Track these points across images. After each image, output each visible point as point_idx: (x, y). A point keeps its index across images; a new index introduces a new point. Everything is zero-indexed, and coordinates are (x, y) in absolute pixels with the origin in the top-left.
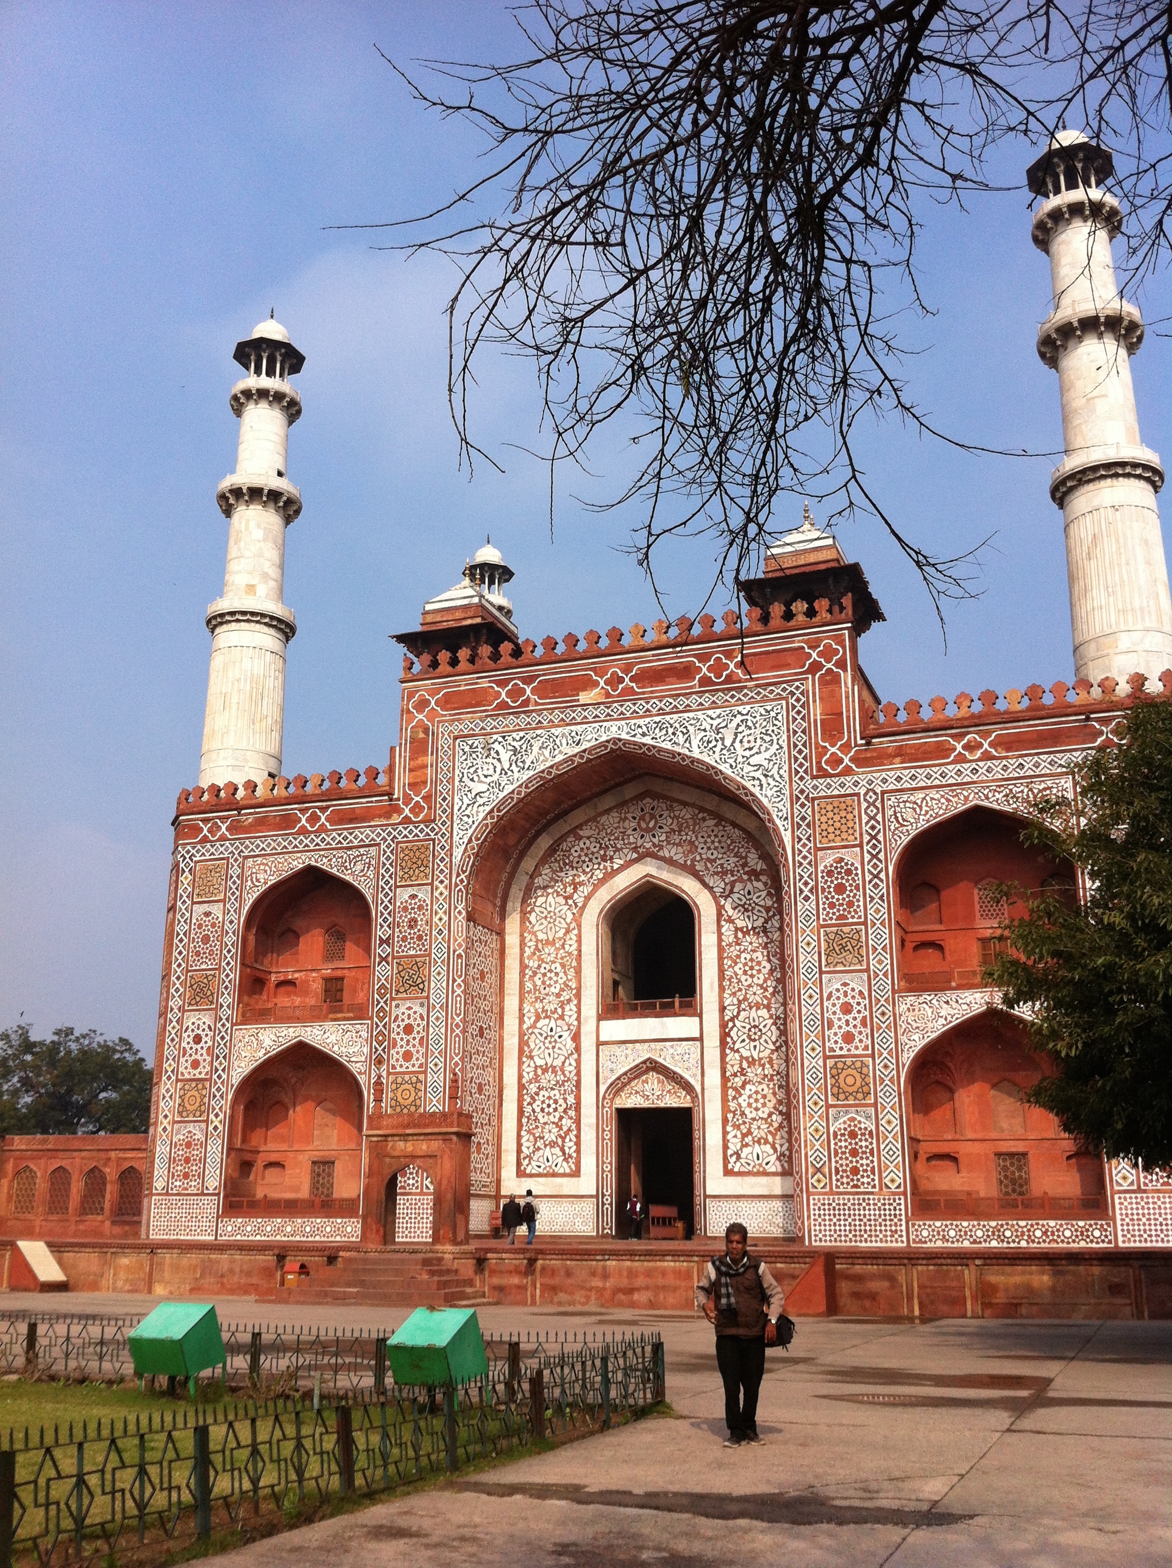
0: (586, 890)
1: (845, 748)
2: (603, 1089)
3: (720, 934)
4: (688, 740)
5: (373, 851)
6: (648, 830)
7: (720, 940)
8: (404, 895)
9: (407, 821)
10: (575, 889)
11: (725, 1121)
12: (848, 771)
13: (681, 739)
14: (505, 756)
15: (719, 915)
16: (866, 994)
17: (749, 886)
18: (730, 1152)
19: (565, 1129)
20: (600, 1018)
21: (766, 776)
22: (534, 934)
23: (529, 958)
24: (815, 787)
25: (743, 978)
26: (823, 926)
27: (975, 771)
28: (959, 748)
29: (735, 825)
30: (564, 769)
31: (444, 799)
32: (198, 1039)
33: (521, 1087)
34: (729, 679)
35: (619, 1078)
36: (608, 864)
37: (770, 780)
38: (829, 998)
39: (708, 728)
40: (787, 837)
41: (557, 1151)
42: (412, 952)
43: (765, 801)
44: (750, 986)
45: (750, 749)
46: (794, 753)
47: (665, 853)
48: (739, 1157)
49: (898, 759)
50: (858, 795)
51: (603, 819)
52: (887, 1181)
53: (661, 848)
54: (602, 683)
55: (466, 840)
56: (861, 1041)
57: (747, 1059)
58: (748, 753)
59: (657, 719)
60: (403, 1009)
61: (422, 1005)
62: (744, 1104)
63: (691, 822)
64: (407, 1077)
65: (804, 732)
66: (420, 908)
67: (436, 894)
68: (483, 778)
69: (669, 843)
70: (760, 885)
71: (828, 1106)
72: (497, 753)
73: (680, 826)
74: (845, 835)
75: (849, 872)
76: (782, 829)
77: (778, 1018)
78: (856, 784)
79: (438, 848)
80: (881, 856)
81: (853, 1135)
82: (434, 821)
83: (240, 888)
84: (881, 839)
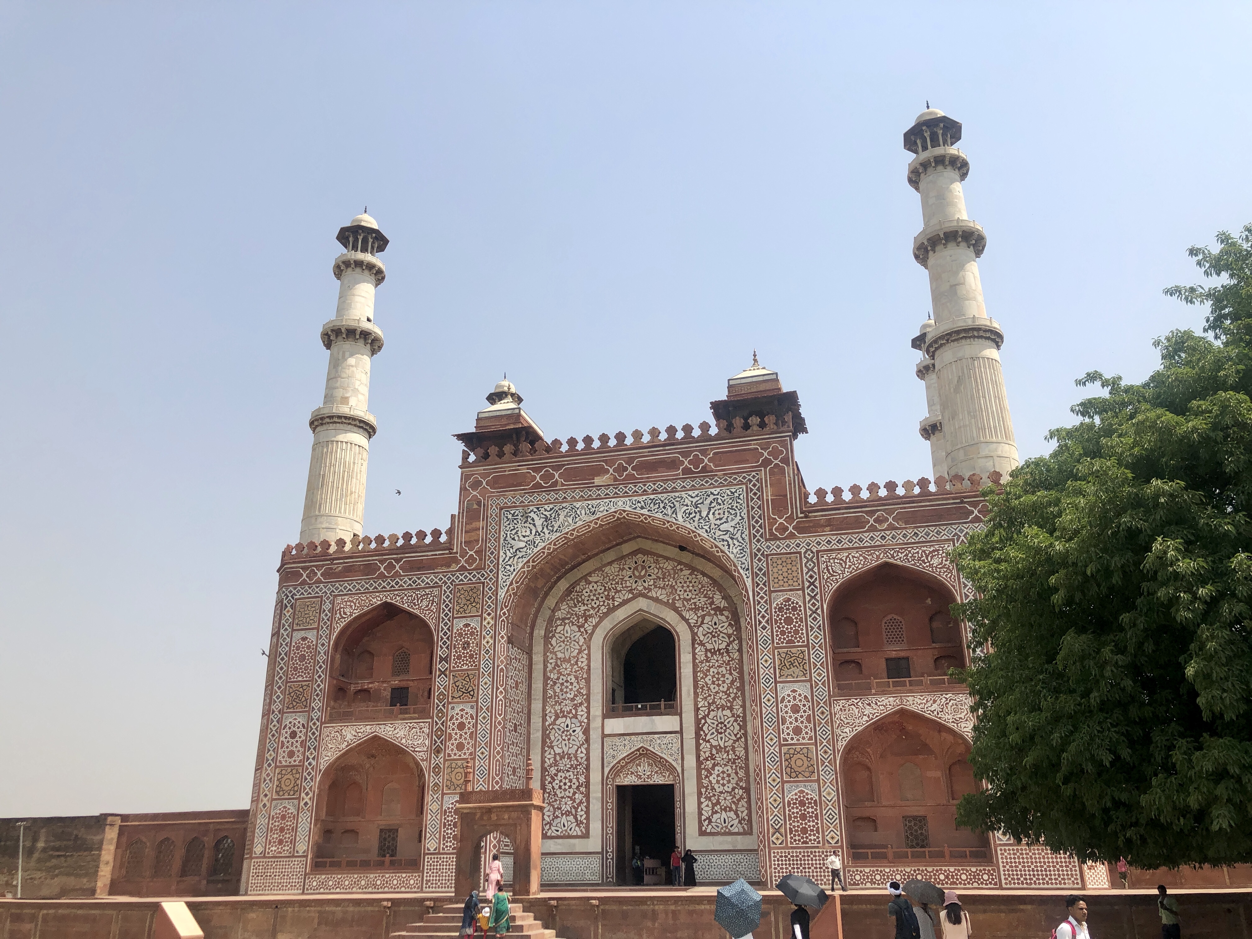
0: (594, 621)
1: (790, 519)
2: (607, 770)
3: (694, 654)
4: (675, 512)
5: (436, 592)
6: (640, 577)
7: (694, 658)
8: (459, 624)
9: (463, 568)
10: (586, 621)
11: (700, 794)
12: (792, 536)
13: (670, 512)
14: (539, 522)
15: (694, 641)
16: (809, 698)
17: (715, 619)
18: (703, 818)
19: (577, 801)
20: (605, 716)
21: (732, 539)
22: (555, 653)
23: (551, 672)
24: (768, 547)
25: (712, 687)
26: (777, 648)
27: (883, 538)
28: (872, 521)
29: (704, 574)
30: (583, 531)
31: (492, 553)
32: (293, 735)
33: (544, 770)
34: (704, 469)
35: (619, 762)
36: (610, 602)
37: (735, 542)
38: (782, 702)
39: (689, 503)
40: (749, 583)
41: (571, 818)
42: (465, 667)
43: (732, 556)
44: (717, 692)
45: (720, 519)
46: (753, 522)
47: (653, 594)
48: (710, 822)
49: (828, 528)
50: (800, 553)
51: (607, 569)
52: (828, 838)
53: (650, 590)
54: (611, 471)
55: (508, 583)
56: (807, 733)
57: (715, 747)
58: (718, 522)
59: (652, 497)
60: (457, 710)
61: (472, 707)
62: (714, 781)
63: (672, 572)
64: (459, 763)
65: (759, 507)
66: (472, 634)
67: (485, 623)
68: (522, 538)
69: (655, 587)
70: (723, 618)
71: (783, 782)
72: (533, 520)
73: (664, 574)
74: (790, 582)
75: (794, 609)
76: (745, 577)
77: (739, 716)
78: (798, 545)
79: (486, 589)
80: (818, 597)
81: (802, 803)
82: (484, 569)
83: (331, 619)
84: (818, 585)
